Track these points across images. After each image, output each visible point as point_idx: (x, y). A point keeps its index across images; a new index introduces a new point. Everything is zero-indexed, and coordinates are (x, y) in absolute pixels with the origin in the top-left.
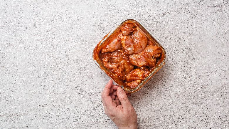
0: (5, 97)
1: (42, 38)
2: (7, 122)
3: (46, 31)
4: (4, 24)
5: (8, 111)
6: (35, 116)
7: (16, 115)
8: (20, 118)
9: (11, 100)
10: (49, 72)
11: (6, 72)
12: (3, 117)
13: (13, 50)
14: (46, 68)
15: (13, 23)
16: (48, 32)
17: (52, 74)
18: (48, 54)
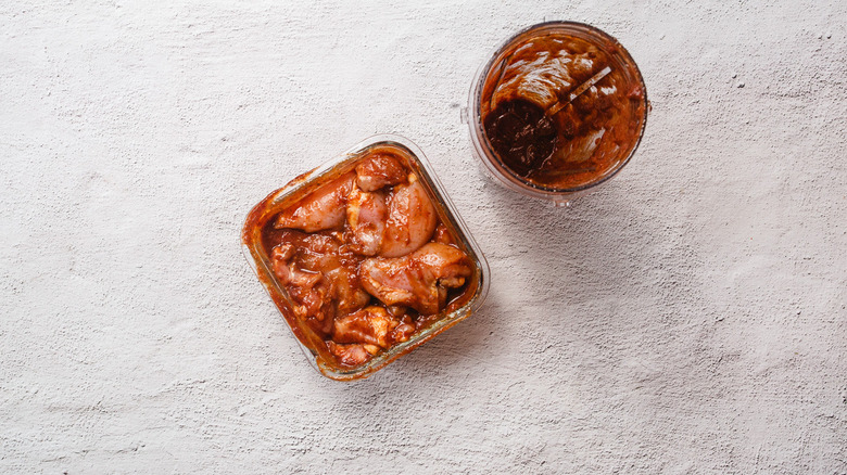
0: (68, 348)
1: (203, 160)
2: (68, 432)
3: (218, 138)
4: (81, 106)
5: (74, 395)
6: (163, 416)
7: (100, 409)
8: (111, 422)
9: (89, 360)
10: (218, 275)
11: (77, 267)
12: (58, 415)
13: (105, 194)
14: (209, 263)
15: (110, 106)
16: (227, 144)
17: (227, 283)
18: (220, 215)
